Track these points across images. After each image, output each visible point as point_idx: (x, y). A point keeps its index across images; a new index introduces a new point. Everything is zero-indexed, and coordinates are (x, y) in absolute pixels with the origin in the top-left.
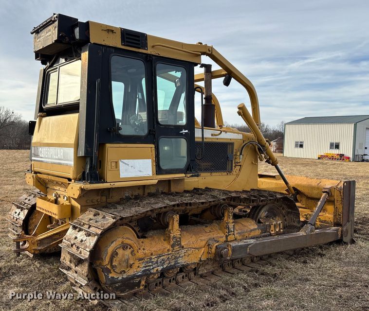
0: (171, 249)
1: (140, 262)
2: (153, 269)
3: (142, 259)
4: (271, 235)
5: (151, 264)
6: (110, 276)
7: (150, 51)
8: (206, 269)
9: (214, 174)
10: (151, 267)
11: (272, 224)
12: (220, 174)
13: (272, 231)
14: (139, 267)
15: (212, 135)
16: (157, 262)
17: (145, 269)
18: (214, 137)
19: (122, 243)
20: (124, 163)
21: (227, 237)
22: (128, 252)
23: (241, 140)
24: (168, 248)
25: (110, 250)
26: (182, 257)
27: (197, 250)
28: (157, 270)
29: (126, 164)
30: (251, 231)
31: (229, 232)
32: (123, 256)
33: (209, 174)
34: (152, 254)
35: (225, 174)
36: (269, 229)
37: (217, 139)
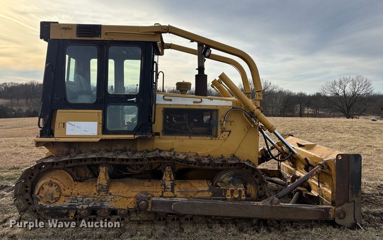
0: (97, 193)
1: (66, 198)
2: (78, 205)
3: (68, 196)
4: (226, 200)
5: (76, 201)
6: (39, 203)
7: (103, 37)
8: (140, 217)
9: (193, 138)
10: (77, 204)
11: (228, 189)
12: (201, 137)
13: (228, 196)
14: (65, 201)
15: (194, 102)
16: (82, 201)
17: (70, 204)
18: (197, 104)
19: (51, 181)
20: (70, 124)
21: (163, 192)
22: (53, 189)
23: (230, 106)
24: (95, 192)
25: (40, 184)
26: (108, 201)
27: (125, 199)
28: (82, 207)
29: (72, 125)
30: (198, 192)
31: (165, 189)
32: (48, 190)
33: (188, 137)
34: (78, 194)
35: (209, 138)
36: (225, 194)
37: (200, 106)
